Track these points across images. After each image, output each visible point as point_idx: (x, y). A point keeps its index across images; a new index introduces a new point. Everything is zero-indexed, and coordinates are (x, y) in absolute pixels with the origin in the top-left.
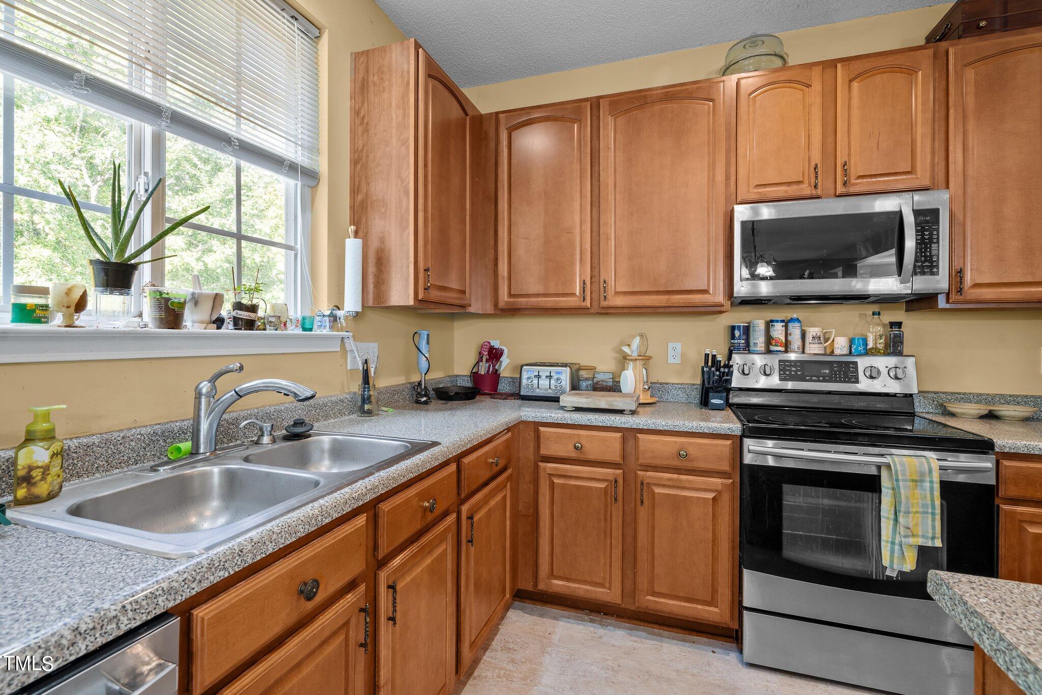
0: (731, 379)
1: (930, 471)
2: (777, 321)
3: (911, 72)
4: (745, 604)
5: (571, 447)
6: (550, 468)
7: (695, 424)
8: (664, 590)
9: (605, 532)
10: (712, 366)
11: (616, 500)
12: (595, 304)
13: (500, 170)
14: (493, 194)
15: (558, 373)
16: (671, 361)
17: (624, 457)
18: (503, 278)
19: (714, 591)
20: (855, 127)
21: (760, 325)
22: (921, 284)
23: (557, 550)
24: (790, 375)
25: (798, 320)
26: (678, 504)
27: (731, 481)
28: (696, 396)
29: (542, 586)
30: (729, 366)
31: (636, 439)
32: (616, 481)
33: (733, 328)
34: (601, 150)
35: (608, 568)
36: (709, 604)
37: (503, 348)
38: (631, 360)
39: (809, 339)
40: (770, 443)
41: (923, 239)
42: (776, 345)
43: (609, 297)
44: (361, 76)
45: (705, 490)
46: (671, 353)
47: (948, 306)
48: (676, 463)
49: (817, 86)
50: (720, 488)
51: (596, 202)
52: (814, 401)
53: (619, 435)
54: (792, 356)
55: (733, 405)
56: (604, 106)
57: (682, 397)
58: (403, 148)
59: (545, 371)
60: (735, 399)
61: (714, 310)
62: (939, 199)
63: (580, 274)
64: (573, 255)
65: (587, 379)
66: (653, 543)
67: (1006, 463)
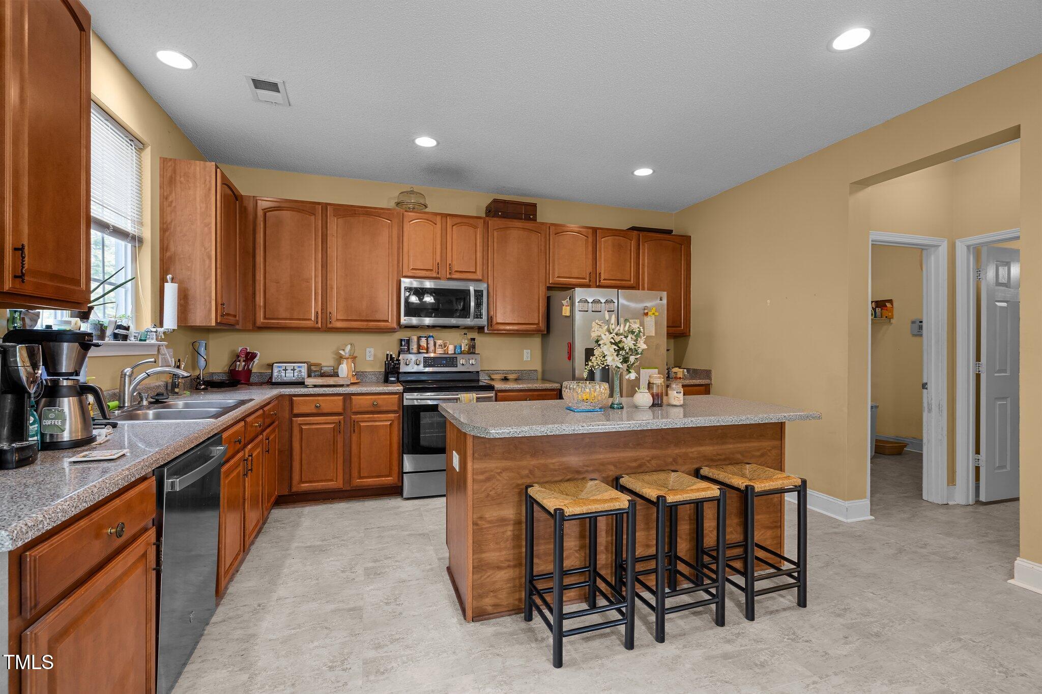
0: (399, 367)
1: (473, 399)
2: (423, 337)
3: (476, 227)
4: (405, 470)
5: (313, 406)
6: (300, 420)
7: (381, 388)
8: (366, 475)
9: (334, 451)
10: (390, 360)
11: (340, 432)
12: (325, 325)
13: (257, 236)
14: (251, 251)
15: (299, 367)
16: (368, 358)
17: (344, 409)
18: (260, 306)
19: (391, 469)
20: (454, 247)
21: (415, 339)
22: (478, 322)
23: (304, 467)
24: (428, 365)
25: (432, 337)
26: (373, 429)
27: (398, 415)
28: (382, 377)
29: (294, 489)
30: (398, 360)
31: (351, 399)
32: (340, 422)
33: (401, 340)
34: (328, 235)
35: (335, 470)
36: (388, 476)
37: (257, 352)
38: (345, 358)
39: (437, 346)
40: (416, 394)
41: (478, 302)
42: (422, 349)
43: (333, 322)
44: (169, 175)
45: (386, 421)
46: (368, 354)
47: (488, 332)
48: (372, 409)
49: (439, 225)
50: (393, 419)
51: (325, 265)
52: (439, 377)
53: (341, 398)
54: (432, 355)
55: (401, 381)
56: (330, 210)
57: (374, 379)
58: (206, 228)
59: (290, 366)
60: (402, 378)
61: (391, 331)
62: (483, 287)
63: (314, 308)
64: (310, 295)
65: (315, 371)
66: (360, 452)
67: (499, 394)
